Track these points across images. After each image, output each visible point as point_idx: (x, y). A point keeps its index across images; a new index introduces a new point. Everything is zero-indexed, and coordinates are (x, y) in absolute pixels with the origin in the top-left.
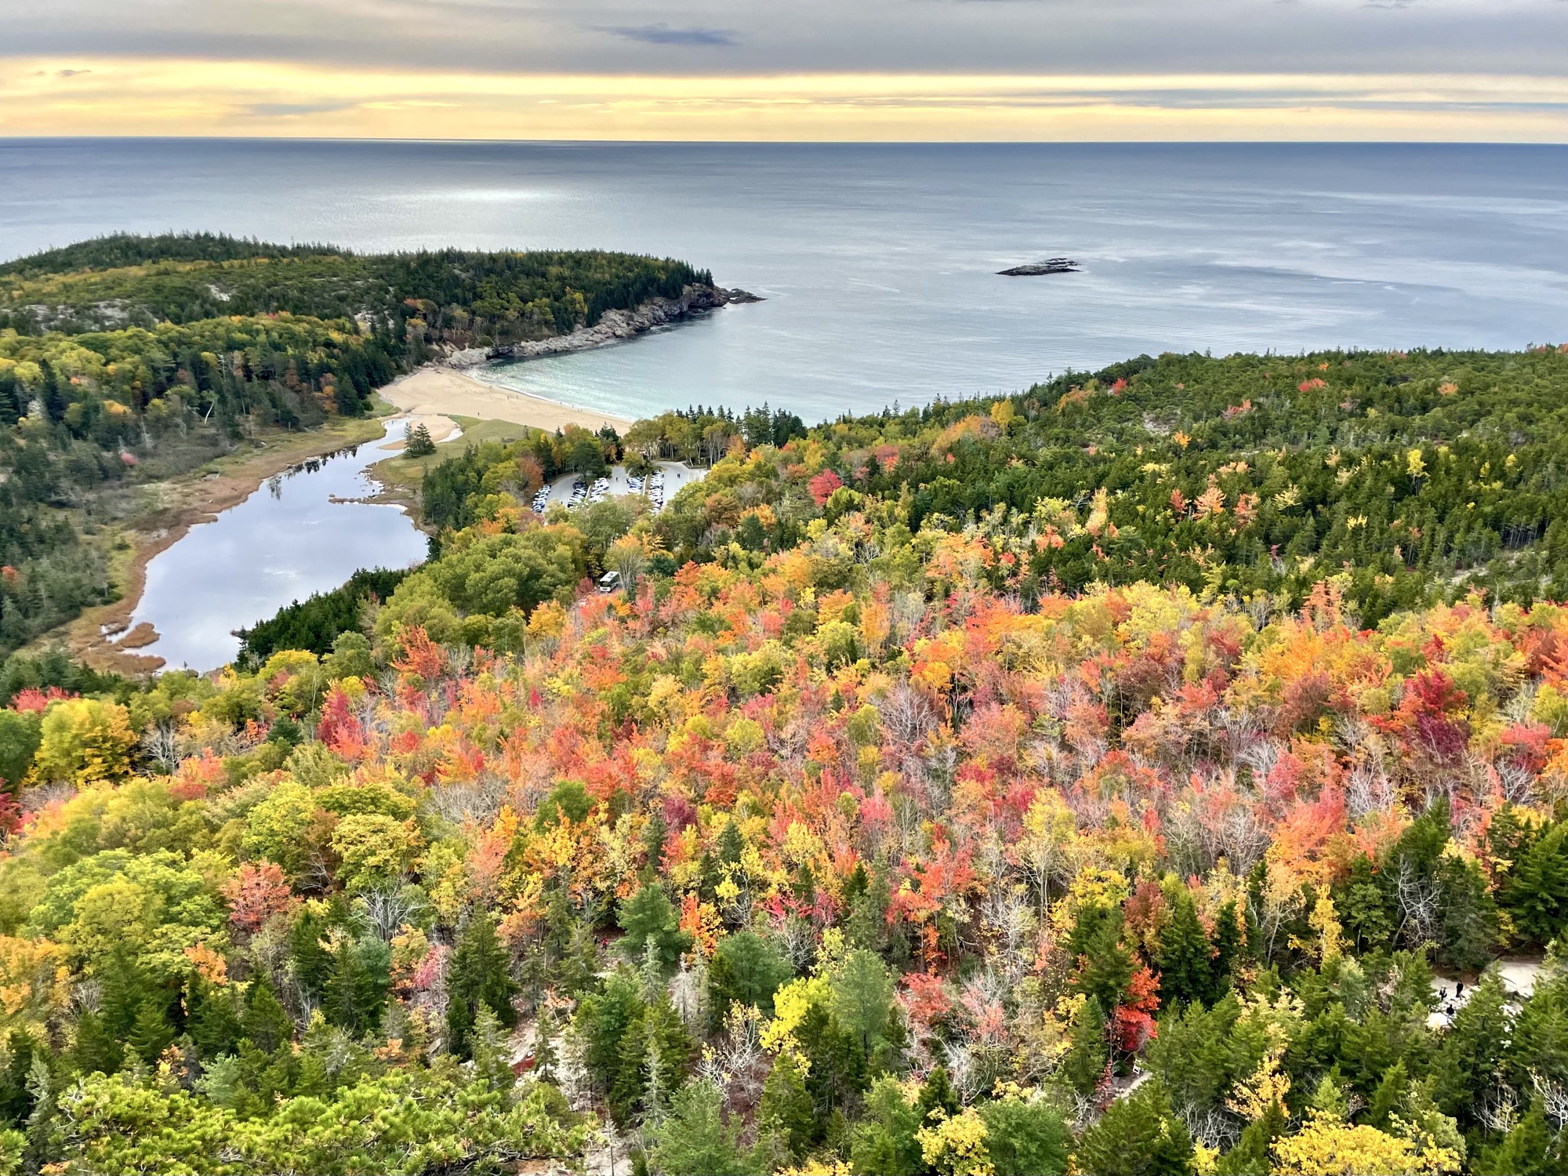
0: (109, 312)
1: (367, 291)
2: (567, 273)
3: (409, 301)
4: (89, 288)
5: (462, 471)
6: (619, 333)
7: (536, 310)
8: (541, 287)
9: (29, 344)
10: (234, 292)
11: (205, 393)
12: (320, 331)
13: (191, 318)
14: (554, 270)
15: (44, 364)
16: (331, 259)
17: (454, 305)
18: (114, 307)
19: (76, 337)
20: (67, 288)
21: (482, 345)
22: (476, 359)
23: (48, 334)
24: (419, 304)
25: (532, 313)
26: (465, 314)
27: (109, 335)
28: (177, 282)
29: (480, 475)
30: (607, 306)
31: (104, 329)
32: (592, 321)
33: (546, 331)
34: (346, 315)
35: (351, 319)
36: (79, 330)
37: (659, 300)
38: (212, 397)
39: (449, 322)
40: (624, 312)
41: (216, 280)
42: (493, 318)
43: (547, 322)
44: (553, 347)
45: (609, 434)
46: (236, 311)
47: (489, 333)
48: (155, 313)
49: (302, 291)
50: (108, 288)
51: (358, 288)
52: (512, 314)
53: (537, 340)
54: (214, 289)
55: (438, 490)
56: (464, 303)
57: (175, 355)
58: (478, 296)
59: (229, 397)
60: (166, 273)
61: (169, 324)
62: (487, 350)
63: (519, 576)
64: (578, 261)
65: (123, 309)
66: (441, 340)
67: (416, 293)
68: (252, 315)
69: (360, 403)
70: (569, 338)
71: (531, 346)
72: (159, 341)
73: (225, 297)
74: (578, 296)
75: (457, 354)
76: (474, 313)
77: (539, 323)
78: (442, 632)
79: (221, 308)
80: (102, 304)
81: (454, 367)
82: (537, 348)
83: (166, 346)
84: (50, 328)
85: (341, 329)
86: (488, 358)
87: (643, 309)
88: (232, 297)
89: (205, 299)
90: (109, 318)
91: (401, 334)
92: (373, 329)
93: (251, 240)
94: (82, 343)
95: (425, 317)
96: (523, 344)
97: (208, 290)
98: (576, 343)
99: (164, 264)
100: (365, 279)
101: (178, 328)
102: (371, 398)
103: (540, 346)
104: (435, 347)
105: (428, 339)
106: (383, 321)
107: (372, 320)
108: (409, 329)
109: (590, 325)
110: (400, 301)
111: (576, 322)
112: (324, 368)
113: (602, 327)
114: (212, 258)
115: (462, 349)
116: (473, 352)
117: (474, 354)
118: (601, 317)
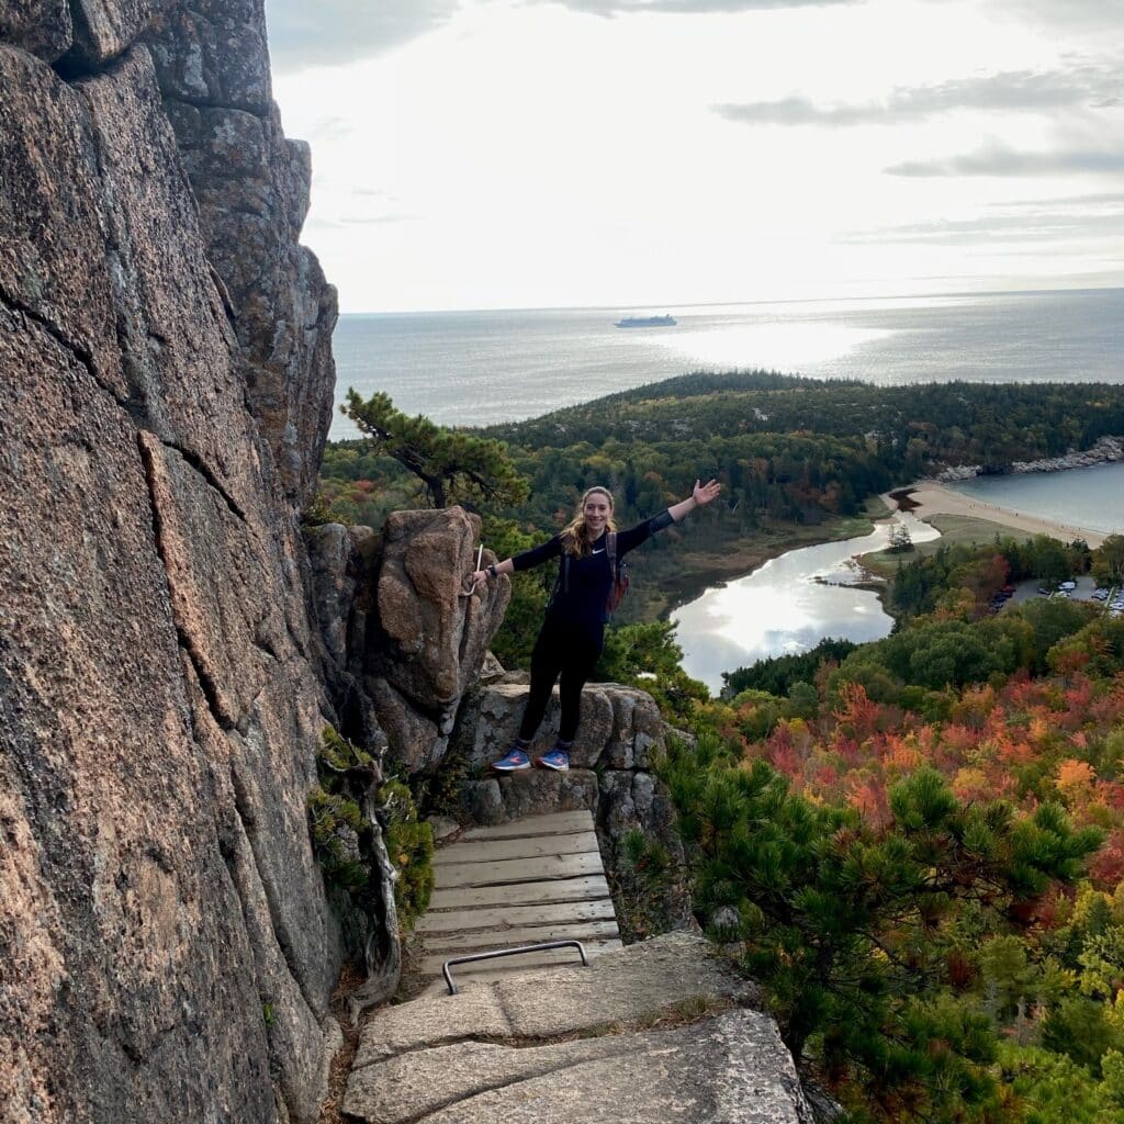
0: (679, 427)
1: (879, 414)
2: (1066, 402)
3: (913, 424)
4: (669, 409)
5: (932, 567)
6: (1112, 457)
7: (1030, 434)
8: (1038, 414)
9: (622, 448)
10: (772, 414)
11: (736, 490)
12: (833, 445)
13: (735, 434)
14: (1054, 399)
15: (629, 463)
16: (854, 389)
17: (955, 427)
18: (683, 423)
19: (655, 445)
20: (655, 409)
21: (975, 463)
22: (966, 475)
23: (637, 442)
24: (922, 426)
25: (1026, 437)
26: (962, 436)
27: (676, 443)
28: (732, 405)
29: (947, 571)
30: (1102, 433)
31: (674, 439)
32: (1085, 445)
33: (1038, 453)
34: (858, 434)
35: (861, 436)
36: (656, 440)
38: (740, 492)
39: (947, 442)
41: (760, 405)
42: (988, 440)
43: (1039, 446)
44: (1043, 467)
45: (1080, 547)
46: (772, 430)
47: (983, 453)
48: (712, 429)
49: (825, 413)
50: (682, 409)
51: (871, 411)
52: (1007, 438)
53: (1028, 460)
54: (757, 411)
55: (907, 581)
56: (964, 427)
57: (720, 461)
58: (977, 420)
59: (753, 493)
60: (726, 399)
61: (719, 437)
62: (978, 467)
63: (958, 659)
64: (1080, 391)
65: (690, 425)
66: (937, 457)
67: (921, 417)
68: (783, 432)
69: (858, 505)
70: (1060, 460)
71: (1020, 466)
72: (711, 450)
73: (765, 418)
74: (1075, 423)
76: (971, 435)
77: (1032, 445)
78: (881, 694)
79: (761, 426)
80: (676, 421)
81: (945, 481)
82: (1027, 468)
83: (715, 453)
84: (638, 437)
85: (852, 445)
86: (979, 474)
88: (770, 418)
89: (750, 418)
90: (679, 431)
91: (902, 450)
92: (879, 445)
93: (795, 375)
94: (657, 449)
95: (926, 438)
96: (1014, 464)
97: (753, 411)
98: (1066, 464)
99: (726, 393)
100: (879, 404)
101: (726, 441)
102: (867, 503)
103: (1033, 465)
104: (931, 463)
105: (926, 456)
106: (889, 439)
107: (879, 439)
108: (910, 447)
109: (1082, 449)
110: (906, 423)
111: (1068, 446)
112: (831, 476)
113: (1096, 452)
114: (762, 389)
115: (955, 466)
116: (965, 469)
117: (966, 471)
118: (1095, 442)
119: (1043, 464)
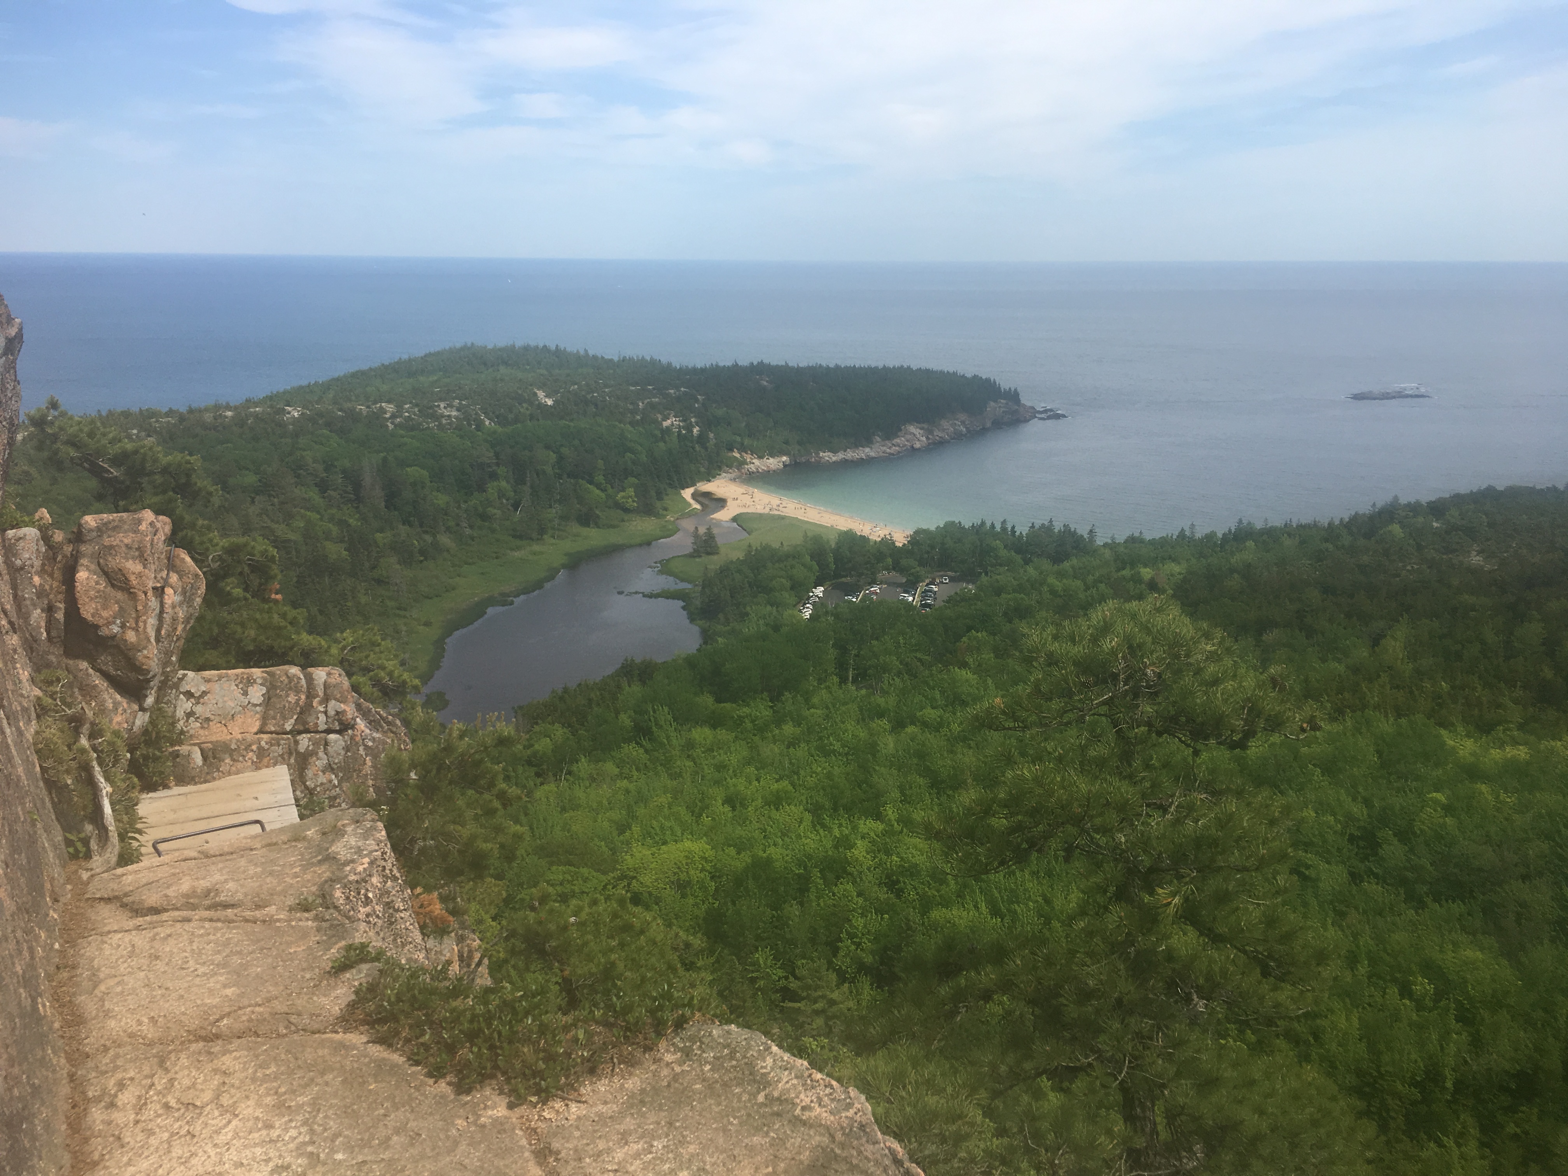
0: (447, 413)
1: (678, 399)
2: (871, 387)
3: (715, 410)
5: (740, 571)
6: (917, 445)
7: (836, 421)
8: (844, 399)
10: (559, 397)
11: (519, 488)
12: (629, 435)
13: (516, 420)
14: (859, 383)
16: (650, 369)
18: (450, 406)
19: (417, 434)
21: (782, 453)
22: (773, 467)
23: (394, 430)
24: (724, 413)
25: (832, 424)
26: (768, 424)
27: (444, 432)
28: (510, 387)
30: (907, 420)
31: (441, 427)
32: (891, 432)
33: (844, 442)
34: (655, 421)
35: (659, 425)
37: (963, 416)
38: (526, 492)
39: (751, 431)
40: (925, 426)
41: (543, 386)
42: (793, 429)
43: (845, 435)
44: (850, 458)
45: (887, 543)
46: (558, 416)
47: (788, 443)
49: (618, 397)
51: (670, 396)
52: (813, 426)
53: (835, 451)
54: (541, 394)
56: (768, 413)
57: (498, 453)
58: (781, 407)
60: (502, 379)
61: (496, 425)
62: (784, 458)
64: (885, 375)
65: (460, 409)
66: (742, 449)
67: (723, 403)
69: (657, 503)
70: (867, 450)
71: (828, 457)
72: (486, 441)
73: (550, 402)
75: (757, 462)
76: (776, 423)
77: (838, 434)
79: (545, 412)
80: (442, 405)
82: (834, 459)
83: (492, 444)
86: (785, 466)
87: (945, 424)
88: (556, 402)
89: (533, 402)
90: (447, 417)
91: (703, 440)
92: (679, 434)
93: (582, 352)
94: (420, 439)
96: (820, 454)
97: (535, 394)
98: (873, 454)
99: (502, 371)
100: (677, 388)
103: (840, 456)
104: (737, 455)
106: (689, 428)
109: (888, 438)
110: (707, 409)
111: (874, 434)
112: (628, 472)
113: (900, 440)
114: (545, 367)
115: (760, 457)
116: (771, 460)
117: (773, 463)
118: (901, 430)
119: (850, 454)
